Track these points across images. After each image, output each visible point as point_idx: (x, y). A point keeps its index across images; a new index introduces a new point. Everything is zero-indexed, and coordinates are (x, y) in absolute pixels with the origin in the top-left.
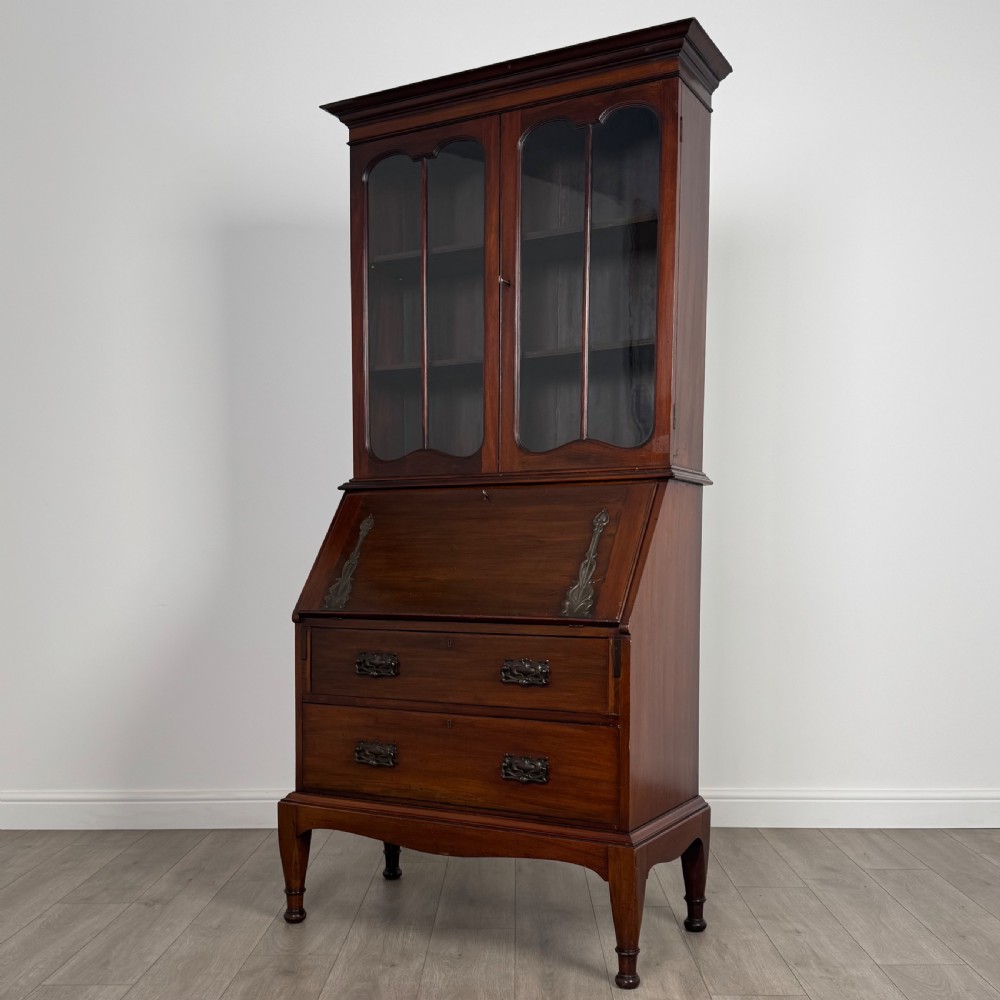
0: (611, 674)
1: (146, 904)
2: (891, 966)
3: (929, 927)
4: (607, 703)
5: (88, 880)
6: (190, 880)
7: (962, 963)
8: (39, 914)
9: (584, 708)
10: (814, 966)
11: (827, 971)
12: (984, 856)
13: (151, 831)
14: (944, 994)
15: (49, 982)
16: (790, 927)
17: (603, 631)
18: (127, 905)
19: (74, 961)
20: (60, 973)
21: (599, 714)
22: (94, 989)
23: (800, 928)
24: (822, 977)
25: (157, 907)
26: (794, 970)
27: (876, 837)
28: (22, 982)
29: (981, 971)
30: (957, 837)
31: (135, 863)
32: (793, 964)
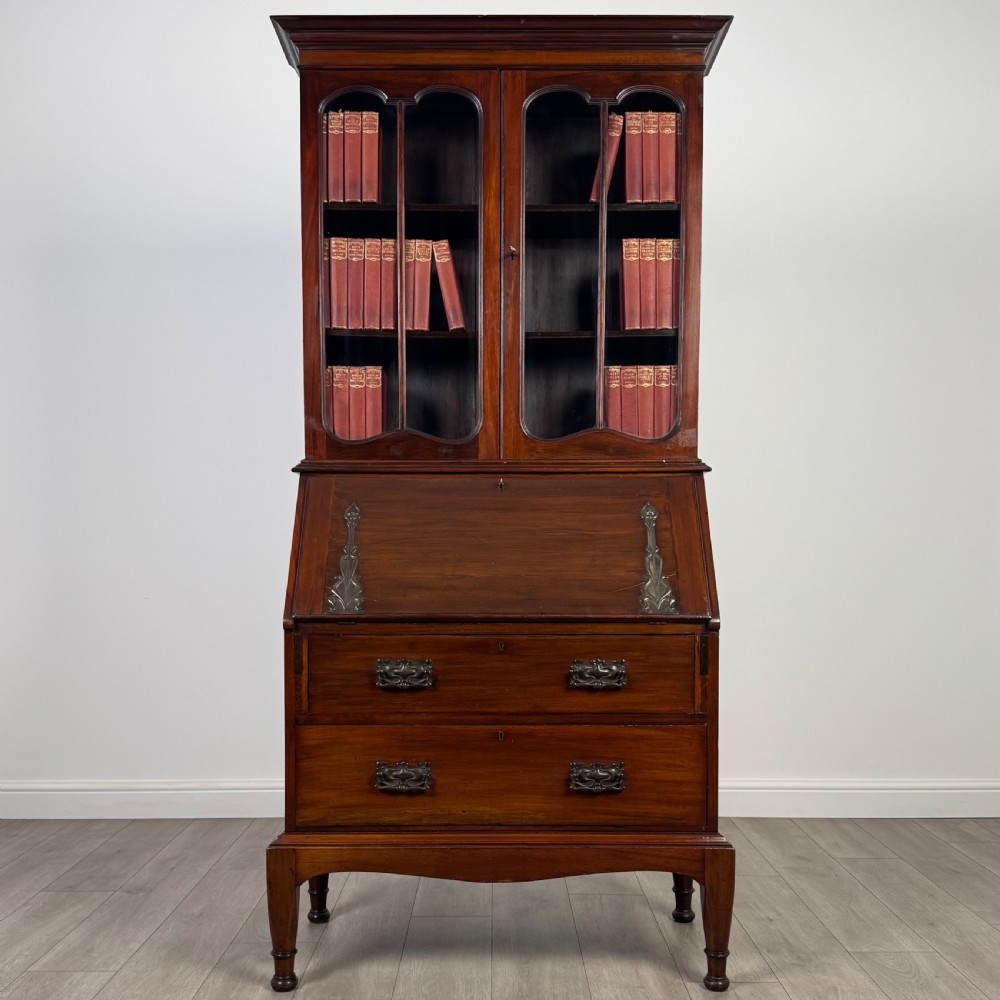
0: (697, 671)
1: (129, 892)
2: (861, 953)
3: (899, 915)
4: (694, 702)
5: (73, 868)
6: (173, 868)
7: (932, 950)
8: (24, 901)
9: (666, 709)
10: (786, 954)
11: (799, 958)
12: (952, 844)
13: (135, 820)
14: (913, 981)
15: (34, 968)
16: (763, 915)
17: (687, 628)
18: (111, 893)
19: (58, 948)
20: (45, 960)
21: (685, 714)
22: (78, 976)
23: (772, 915)
24: (794, 964)
25: (141, 894)
26: (766, 958)
27: (846, 827)
28: (8, 968)
29: (949, 958)
30: (927, 827)
31: (119, 852)
32: (764, 951)
